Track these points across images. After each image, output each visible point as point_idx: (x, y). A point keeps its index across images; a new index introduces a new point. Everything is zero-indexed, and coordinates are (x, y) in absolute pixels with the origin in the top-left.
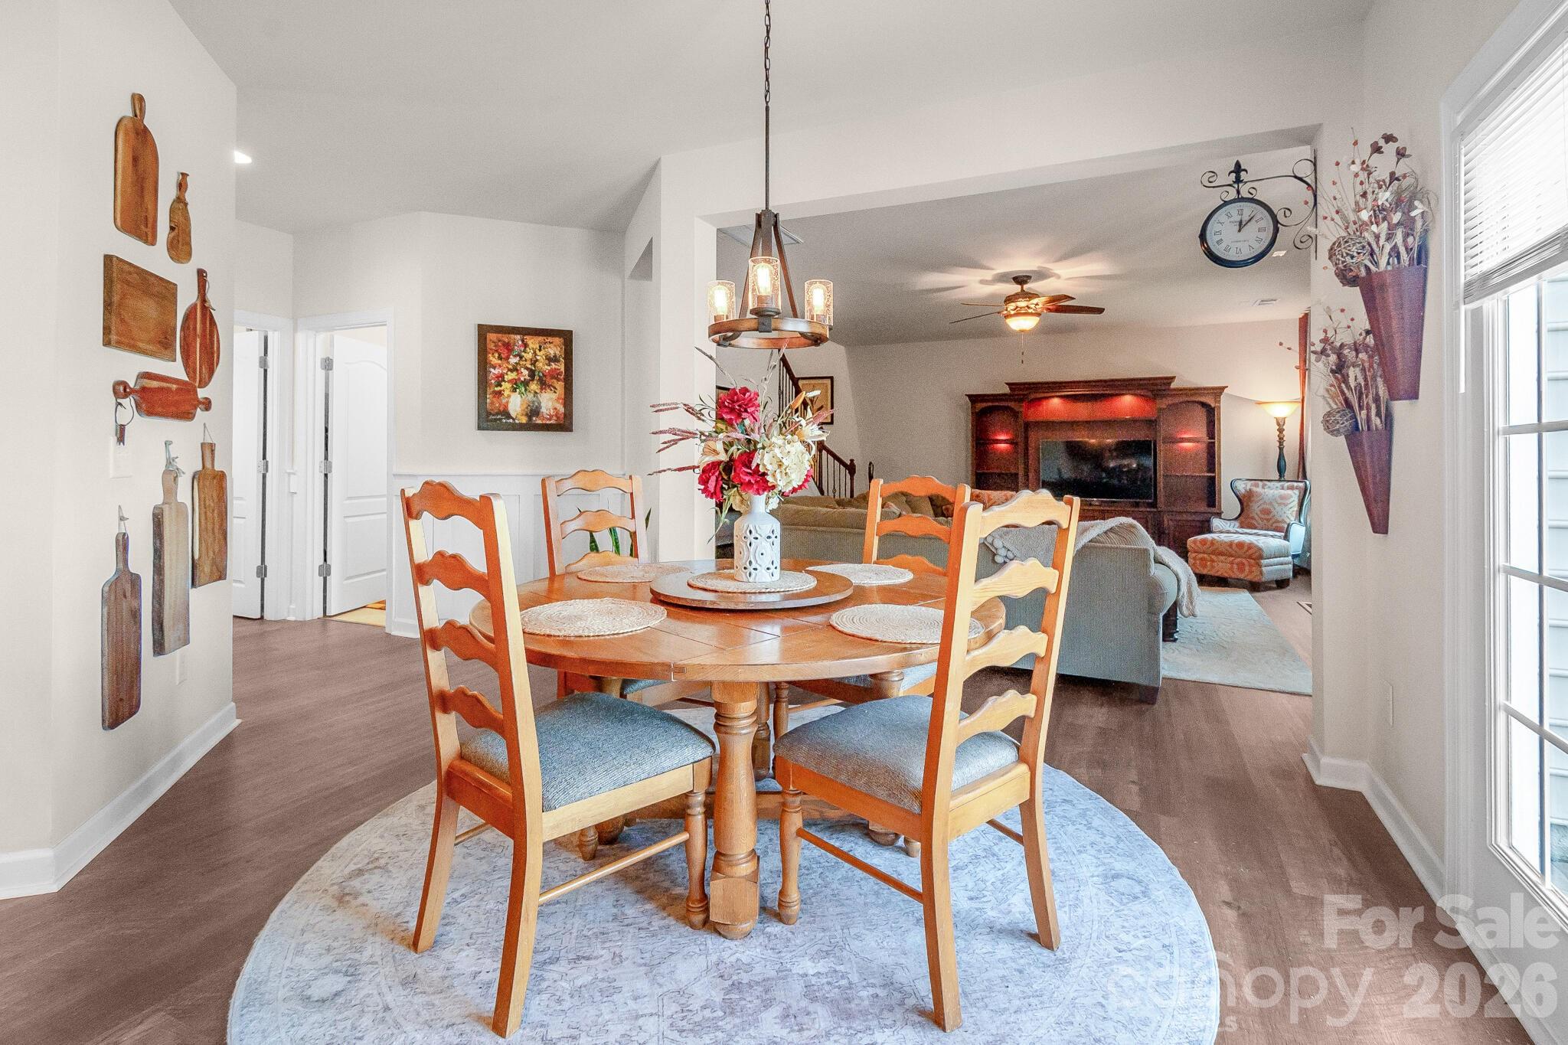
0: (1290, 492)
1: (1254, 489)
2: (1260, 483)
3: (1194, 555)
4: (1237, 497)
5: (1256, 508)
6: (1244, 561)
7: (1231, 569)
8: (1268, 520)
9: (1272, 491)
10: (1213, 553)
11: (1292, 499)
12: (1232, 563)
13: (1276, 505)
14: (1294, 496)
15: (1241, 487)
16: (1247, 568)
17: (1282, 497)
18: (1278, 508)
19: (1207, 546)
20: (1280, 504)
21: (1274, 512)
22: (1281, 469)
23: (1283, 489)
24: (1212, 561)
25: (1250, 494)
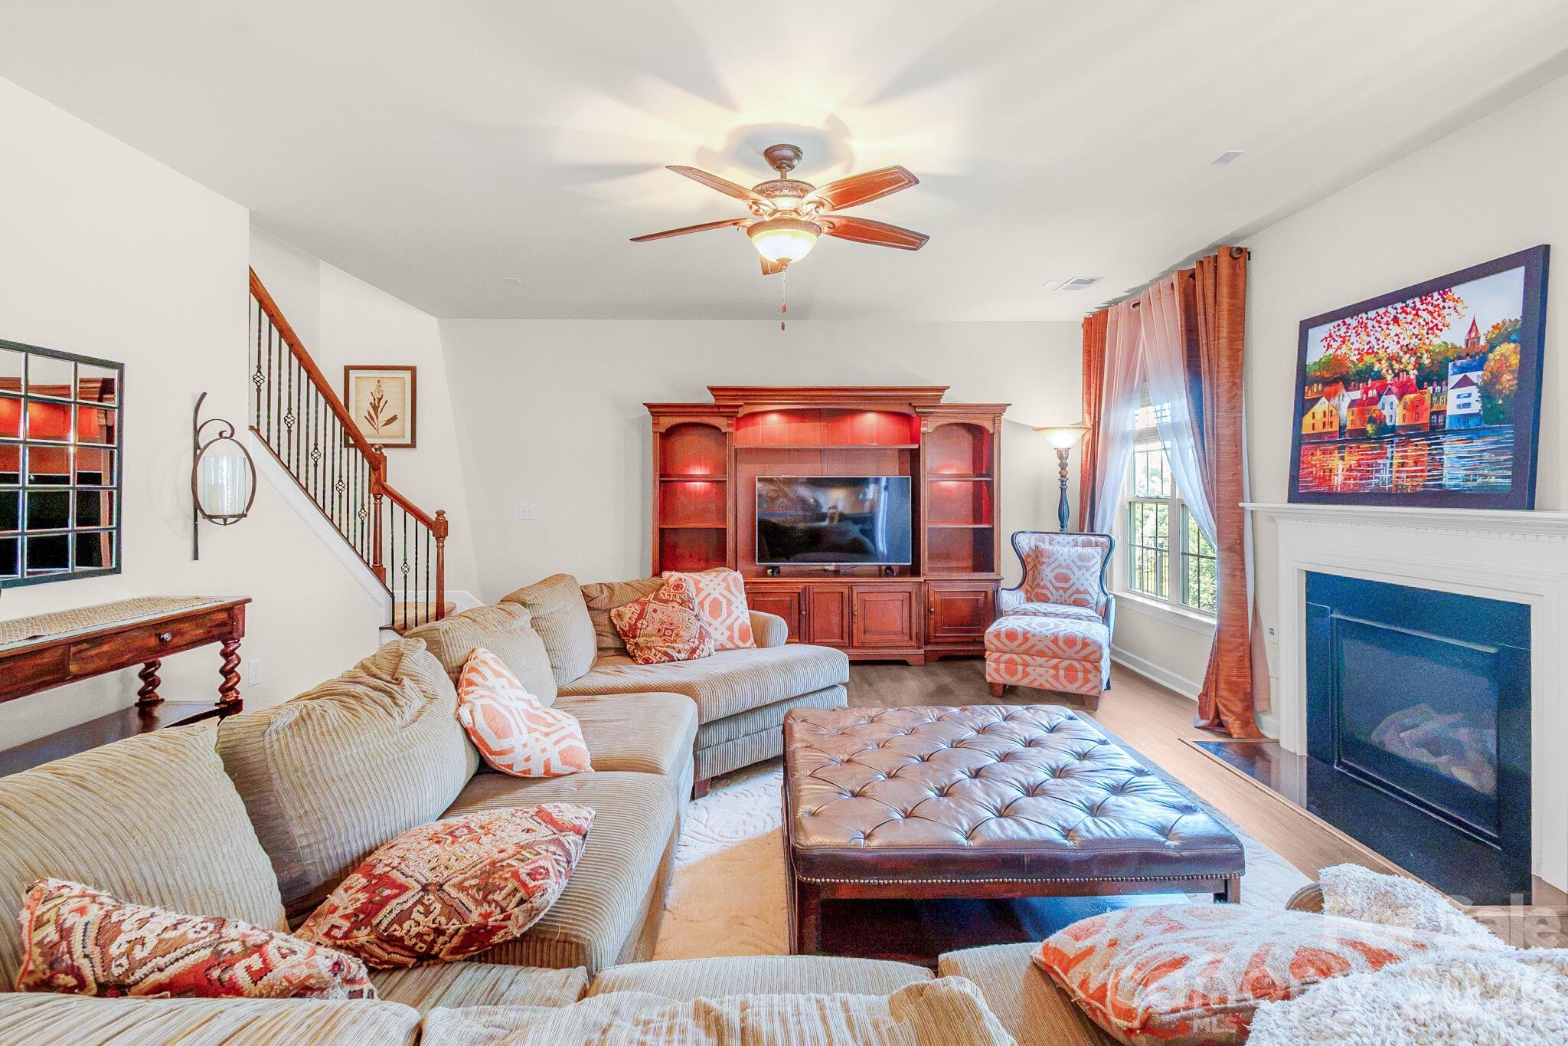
0: (1090, 550)
1: (1042, 546)
2: (1046, 537)
3: (996, 655)
4: (1020, 556)
5: (1048, 574)
6: (1076, 664)
7: (1056, 677)
8: (1065, 590)
9: (1066, 549)
10: (1027, 652)
11: (1094, 560)
12: (1056, 667)
13: (1075, 569)
14: (1096, 554)
15: (1026, 542)
16: (1081, 675)
17: (1081, 558)
18: (1078, 574)
19: (1017, 643)
20: (1080, 568)
21: (1074, 579)
22: (1062, 517)
23: (1076, 545)
24: (1026, 665)
25: (1038, 553)
